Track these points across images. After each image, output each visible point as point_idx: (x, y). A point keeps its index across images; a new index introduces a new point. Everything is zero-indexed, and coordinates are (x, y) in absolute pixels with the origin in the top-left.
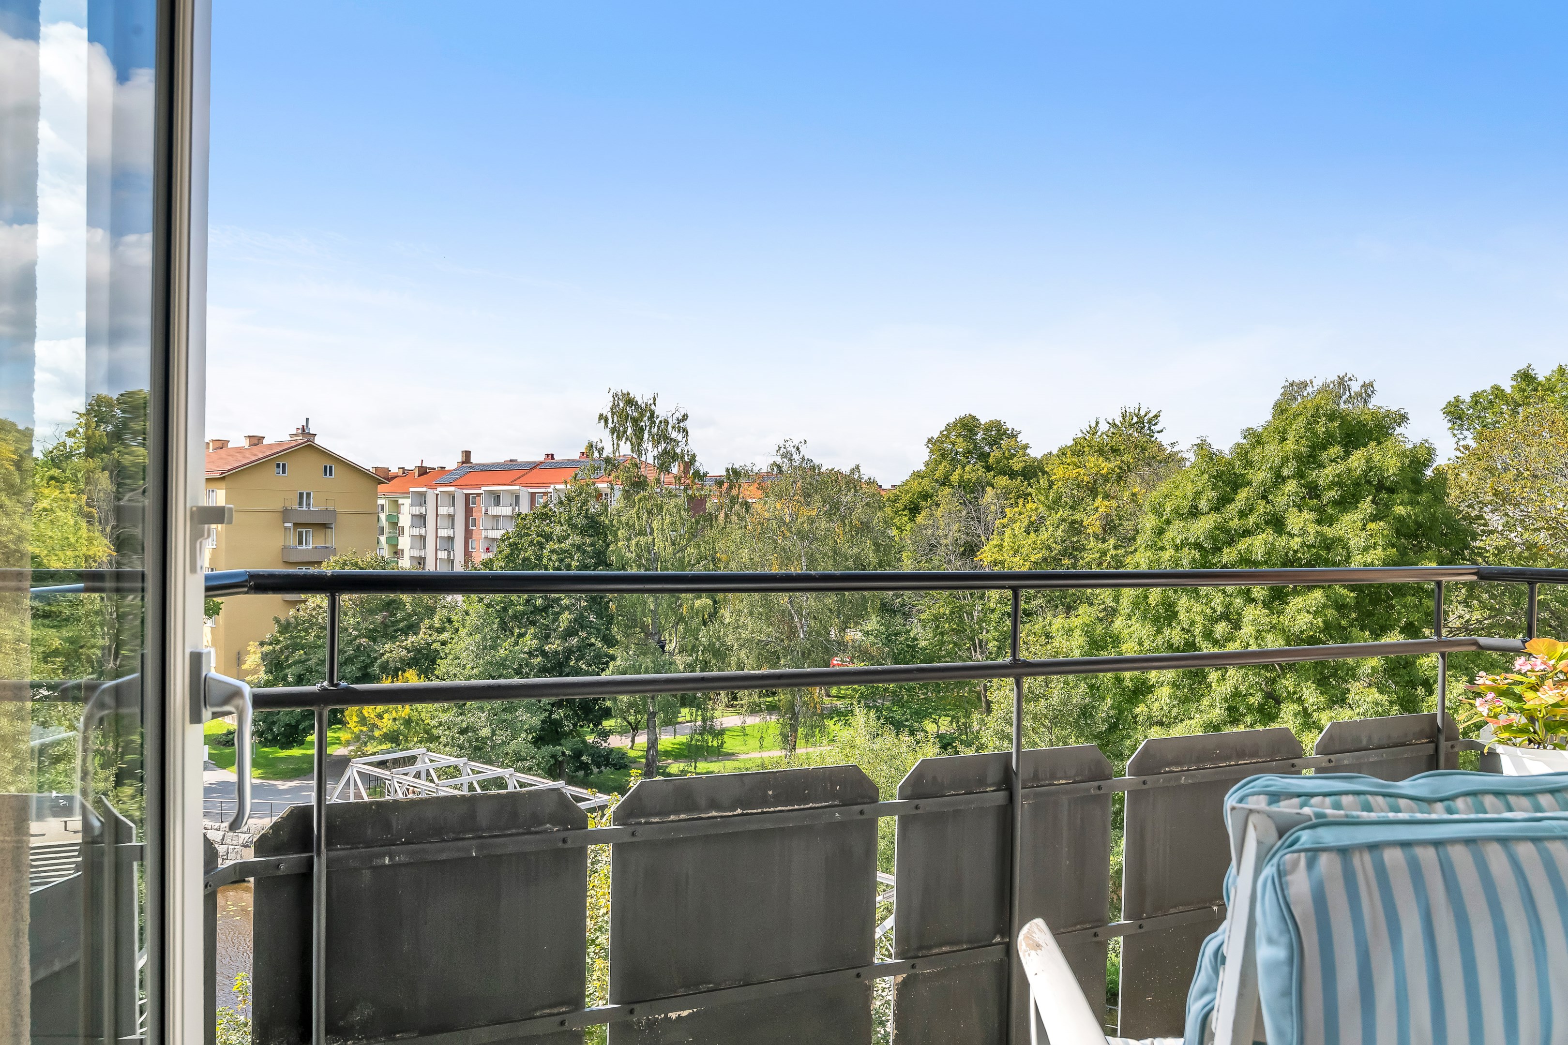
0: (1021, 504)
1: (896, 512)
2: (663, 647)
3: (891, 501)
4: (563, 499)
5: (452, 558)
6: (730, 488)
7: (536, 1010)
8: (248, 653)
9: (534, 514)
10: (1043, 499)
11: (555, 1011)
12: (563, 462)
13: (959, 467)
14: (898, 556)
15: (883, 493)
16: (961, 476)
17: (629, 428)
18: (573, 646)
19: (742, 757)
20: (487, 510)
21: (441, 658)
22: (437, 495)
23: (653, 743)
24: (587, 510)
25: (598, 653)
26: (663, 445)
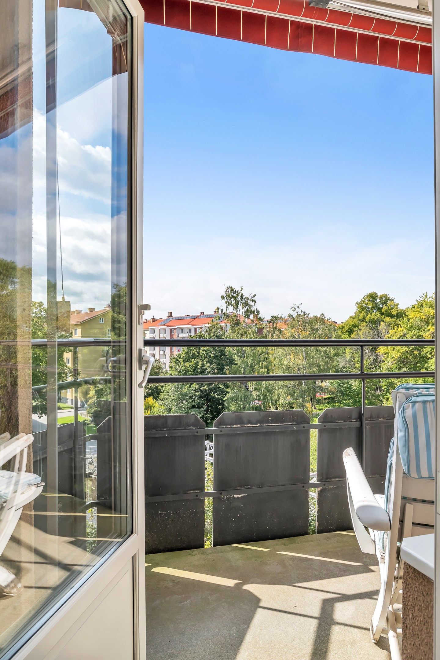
0: (396, 329)
1: (343, 333)
2: (248, 389)
3: (341, 328)
4: (208, 330)
5: (165, 354)
6: (273, 324)
7: (188, 491)
8: (90, 390)
9: (196, 336)
10: (405, 326)
11: (195, 491)
12: (207, 315)
13: (369, 314)
14: (344, 351)
15: (337, 325)
16: (370, 318)
17: (233, 301)
18: (212, 388)
20: (178, 335)
21: (162, 393)
22: (159, 329)
24: (217, 334)
25: (222, 390)
26: (247, 307)
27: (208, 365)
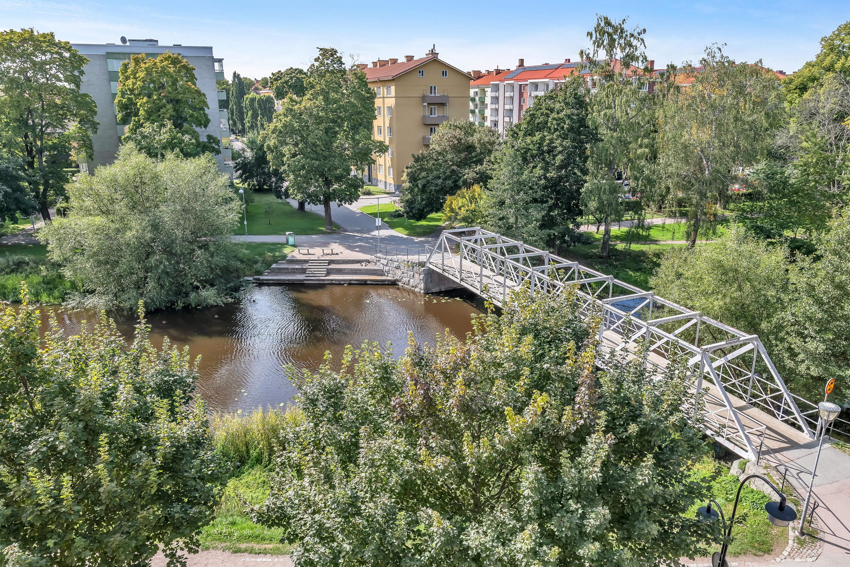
1: (789, 91)
3: (788, 82)
5: (511, 121)
6: (669, 77)
9: (546, 96)
13: (843, 57)
16: (843, 64)
17: (606, 40)
18: (563, 174)
19: (662, 243)
20: (531, 93)
22: (505, 85)
23: (607, 232)
24: (576, 93)
25: (578, 178)
26: (627, 50)
27: (559, 141)
